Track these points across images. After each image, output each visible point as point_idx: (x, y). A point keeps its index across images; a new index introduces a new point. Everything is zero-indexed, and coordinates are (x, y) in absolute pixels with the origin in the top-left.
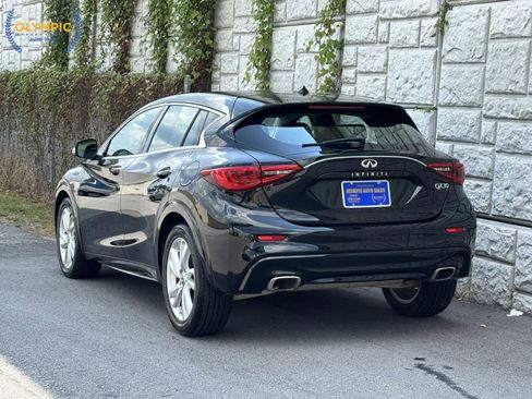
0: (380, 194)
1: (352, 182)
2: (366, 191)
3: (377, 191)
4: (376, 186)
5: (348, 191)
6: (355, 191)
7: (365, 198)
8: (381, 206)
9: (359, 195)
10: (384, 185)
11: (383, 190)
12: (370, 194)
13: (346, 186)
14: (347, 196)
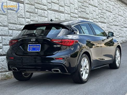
0: (38, 48)
1: (31, 45)
2: (34, 47)
3: (37, 47)
4: (37, 46)
5: (30, 47)
6: (31, 47)
7: (34, 49)
8: (37, 51)
9: (32, 48)
10: (39, 46)
11: (39, 47)
12: (35, 48)
13: (29, 46)
14: (29, 48)
